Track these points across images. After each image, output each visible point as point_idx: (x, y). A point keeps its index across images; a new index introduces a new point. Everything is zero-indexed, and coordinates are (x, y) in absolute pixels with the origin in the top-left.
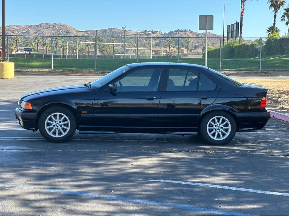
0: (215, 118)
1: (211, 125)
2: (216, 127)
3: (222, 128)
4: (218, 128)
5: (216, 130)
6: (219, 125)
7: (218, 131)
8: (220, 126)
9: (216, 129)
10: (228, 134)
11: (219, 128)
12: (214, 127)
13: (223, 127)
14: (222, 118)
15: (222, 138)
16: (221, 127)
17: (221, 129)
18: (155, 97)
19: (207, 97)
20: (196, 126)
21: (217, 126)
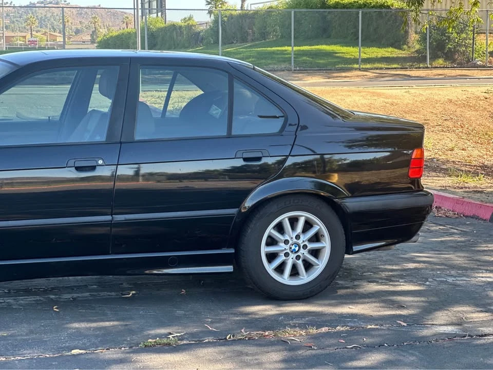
0: (284, 218)
1: (272, 241)
2: (287, 247)
3: (305, 247)
4: (293, 247)
5: (287, 255)
6: (295, 240)
7: (293, 256)
8: (300, 241)
9: (288, 251)
10: (321, 265)
11: (297, 249)
12: (282, 244)
13: (306, 243)
14: (303, 216)
15: (305, 278)
16: (302, 245)
17: (302, 251)
18: (100, 162)
19: (261, 155)
20: (228, 247)
21: (291, 242)
